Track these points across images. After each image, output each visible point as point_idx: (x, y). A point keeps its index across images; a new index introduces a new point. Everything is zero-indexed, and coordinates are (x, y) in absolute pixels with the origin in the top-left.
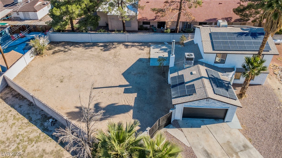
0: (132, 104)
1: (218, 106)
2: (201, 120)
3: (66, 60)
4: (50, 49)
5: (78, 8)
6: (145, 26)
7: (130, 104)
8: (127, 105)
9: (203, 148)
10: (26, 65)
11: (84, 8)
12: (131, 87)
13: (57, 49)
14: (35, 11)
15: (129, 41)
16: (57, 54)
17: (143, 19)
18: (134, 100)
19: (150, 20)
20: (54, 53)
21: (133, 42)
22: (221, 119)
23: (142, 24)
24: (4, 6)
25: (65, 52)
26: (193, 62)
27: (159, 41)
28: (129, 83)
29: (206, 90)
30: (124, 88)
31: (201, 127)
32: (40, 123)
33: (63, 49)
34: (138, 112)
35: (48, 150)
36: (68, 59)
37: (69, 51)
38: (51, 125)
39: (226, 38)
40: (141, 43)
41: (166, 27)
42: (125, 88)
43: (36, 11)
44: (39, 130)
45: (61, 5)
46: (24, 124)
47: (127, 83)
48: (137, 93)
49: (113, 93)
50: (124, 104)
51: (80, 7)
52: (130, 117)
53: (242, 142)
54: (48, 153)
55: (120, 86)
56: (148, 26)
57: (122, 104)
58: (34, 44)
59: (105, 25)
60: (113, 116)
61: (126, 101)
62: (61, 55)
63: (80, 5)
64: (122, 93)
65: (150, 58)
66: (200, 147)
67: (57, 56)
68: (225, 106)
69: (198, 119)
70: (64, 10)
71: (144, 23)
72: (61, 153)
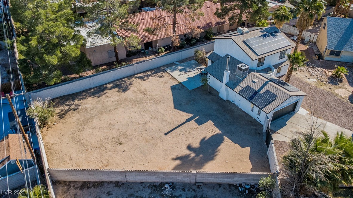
0: (219, 132)
2: (282, 119)
3: (92, 119)
7: (216, 133)
8: (216, 134)
12: (198, 117)
15: (138, 72)
16: (67, 116)
18: (216, 128)
20: (61, 117)
21: (144, 72)
22: (292, 111)
25: (74, 110)
27: (168, 63)
28: (192, 114)
31: (286, 124)
32: (158, 195)
33: (66, 107)
34: (231, 136)
37: (80, 107)
38: (174, 190)
40: (152, 70)
41: (158, 46)
42: (194, 120)
47: (190, 115)
48: (210, 120)
49: (189, 130)
50: (211, 135)
52: (231, 143)
55: (188, 120)
57: (210, 136)
61: (210, 132)
62: (75, 116)
64: (198, 126)
65: (180, 83)
67: (71, 119)
69: (279, 119)
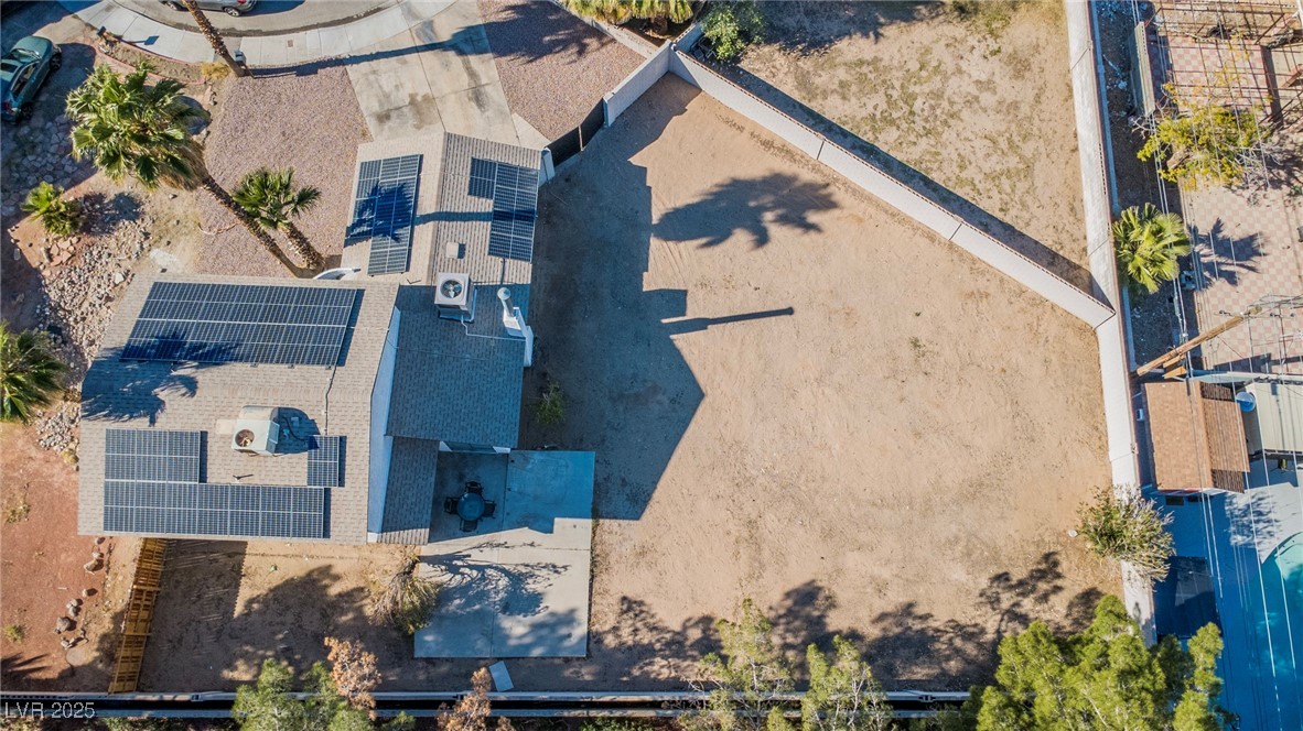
0: (655, 243)
7: (663, 243)
8: (671, 239)
9: (483, 112)
12: (664, 321)
18: (651, 258)
28: (670, 342)
29: (442, 160)
30: (690, 316)
34: (637, 212)
35: (834, 100)
42: (684, 315)
44: (885, 151)
46: (935, 168)
47: (678, 340)
48: (644, 290)
49: (723, 290)
52: (659, 194)
53: (386, 127)
54: (832, 92)
55: (701, 324)
60: (706, 201)
61: (677, 255)
64: (691, 289)
65: (595, 514)
66: (489, 113)
72: (804, 94)
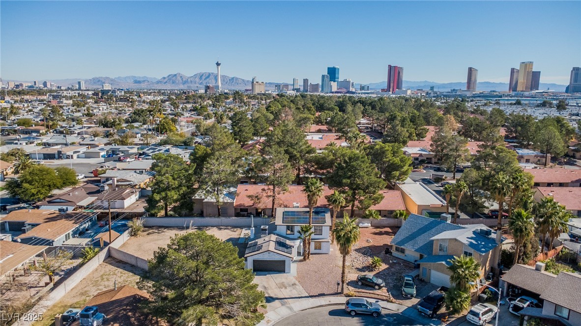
1: (277, 258)
3: (160, 240)
4: (144, 231)
5: (176, 194)
6: (242, 213)
9: (263, 285)
10: (123, 243)
11: (182, 194)
13: (151, 231)
14: (122, 199)
15: (222, 225)
16: (150, 235)
17: (240, 205)
19: (247, 206)
20: (148, 234)
21: (226, 226)
22: (283, 271)
23: (239, 211)
24: (87, 194)
25: (159, 233)
26: (267, 232)
33: (157, 231)
36: (162, 239)
37: (163, 233)
39: (295, 215)
40: (235, 226)
43: (125, 199)
45: (162, 191)
51: (178, 193)
56: (246, 213)
58: (132, 224)
59: (200, 212)
62: (155, 236)
63: (178, 191)
65: (239, 238)
67: (151, 237)
68: (282, 258)
69: (266, 272)
70: (164, 195)
71: (242, 210)
